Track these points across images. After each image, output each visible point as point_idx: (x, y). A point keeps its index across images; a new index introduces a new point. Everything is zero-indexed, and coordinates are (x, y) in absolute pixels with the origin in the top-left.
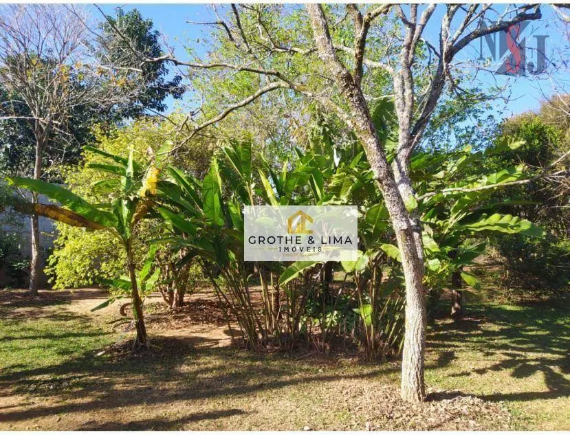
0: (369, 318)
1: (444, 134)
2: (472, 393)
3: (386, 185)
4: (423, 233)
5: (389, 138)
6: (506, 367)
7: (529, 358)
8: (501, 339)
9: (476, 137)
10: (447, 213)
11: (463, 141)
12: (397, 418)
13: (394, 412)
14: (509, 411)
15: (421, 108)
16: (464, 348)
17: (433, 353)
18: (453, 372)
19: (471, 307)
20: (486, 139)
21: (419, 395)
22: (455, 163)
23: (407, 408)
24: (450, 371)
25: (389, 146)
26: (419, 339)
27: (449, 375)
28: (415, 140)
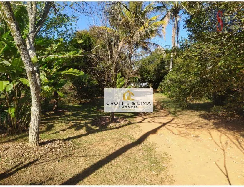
0: (13, 114)
1: (52, 31)
2: (60, 139)
3: (22, 49)
4: (41, 74)
5: (26, 28)
6: (73, 127)
7: (81, 123)
8: (72, 117)
9: (66, 36)
10: (52, 67)
11: (60, 37)
12: (26, 155)
13: (25, 153)
14: (73, 143)
15: (40, 16)
16: (57, 122)
17: (44, 126)
18: (52, 132)
19: (61, 106)
20: (69, 38)
21: (37, 144)
22: (56, 45)
23: (31, 150)
24: (51, 132)
25: (25, 32)
26: (37, 120)
27: (51, 134)
28: (37, 30)
